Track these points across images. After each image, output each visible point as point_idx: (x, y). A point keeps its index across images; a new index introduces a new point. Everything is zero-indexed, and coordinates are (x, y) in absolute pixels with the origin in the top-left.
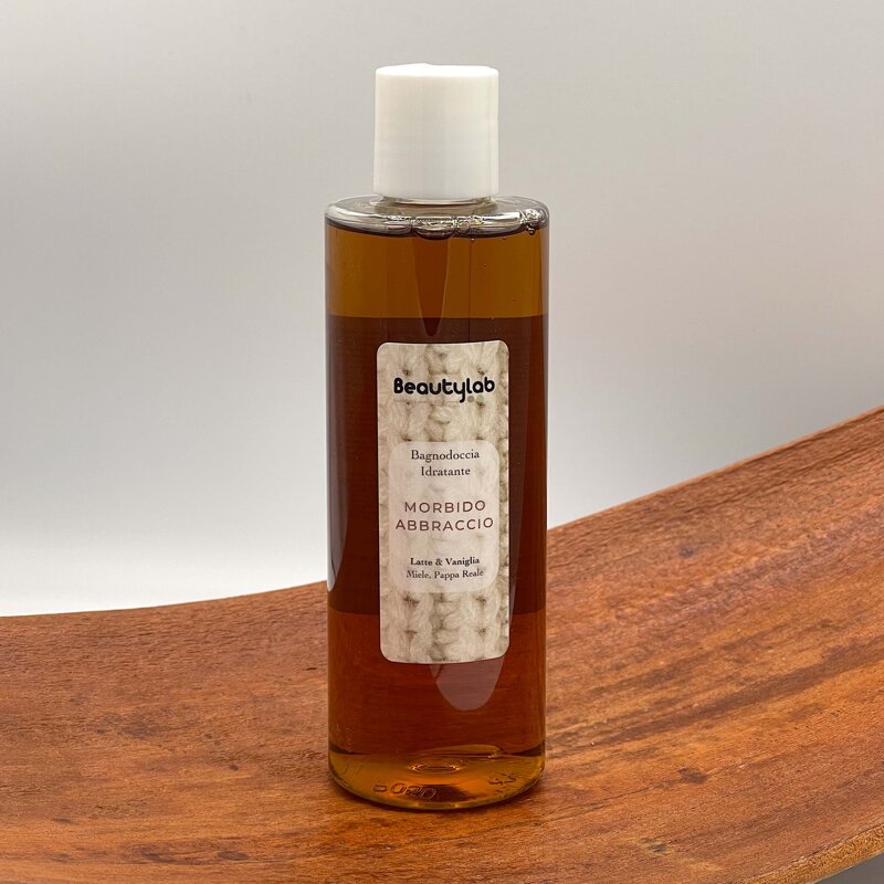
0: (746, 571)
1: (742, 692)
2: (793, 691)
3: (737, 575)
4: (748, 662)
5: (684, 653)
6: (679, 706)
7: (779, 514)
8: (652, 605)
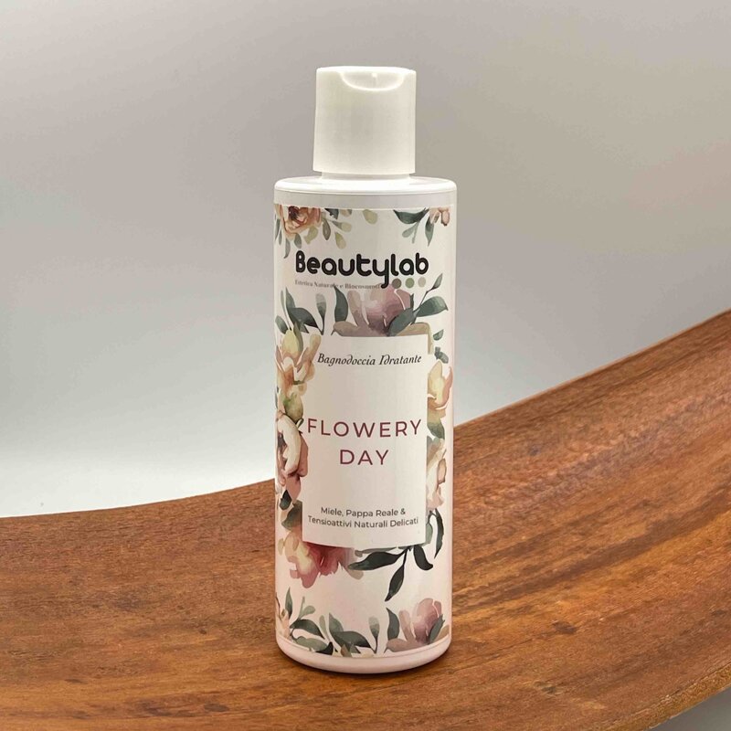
0: (580, 464)
1: (589, 559)
2: (629, 557)
3: (573, 467)
4: (591, 535)
5: (539, 530)
6: (542, 571)
7: (601, 420)
8: (511, 493)
